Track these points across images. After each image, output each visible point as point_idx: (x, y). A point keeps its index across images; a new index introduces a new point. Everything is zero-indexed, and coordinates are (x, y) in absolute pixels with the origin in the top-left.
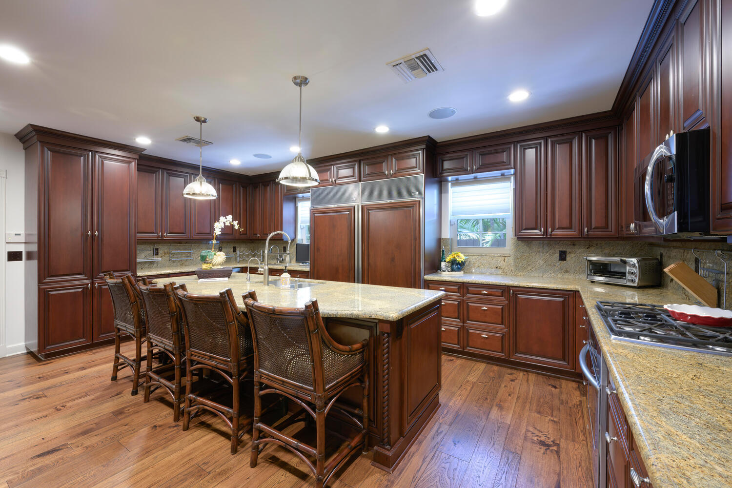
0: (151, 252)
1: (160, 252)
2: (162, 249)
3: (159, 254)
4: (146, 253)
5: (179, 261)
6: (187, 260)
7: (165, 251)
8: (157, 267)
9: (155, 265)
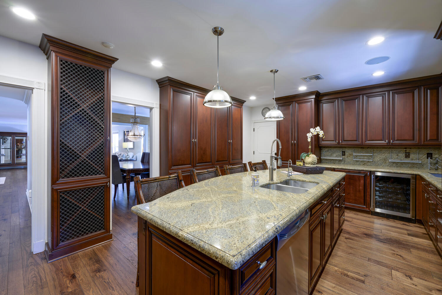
0: (341, 153)
1: (347, 154)
2: (348, 152)
3: (346, 155)
4: (337, 154)
5: (362, 161)
6: (368, 161)
7: (350, 153)
8: (344, 164)
9: (343, 162)
